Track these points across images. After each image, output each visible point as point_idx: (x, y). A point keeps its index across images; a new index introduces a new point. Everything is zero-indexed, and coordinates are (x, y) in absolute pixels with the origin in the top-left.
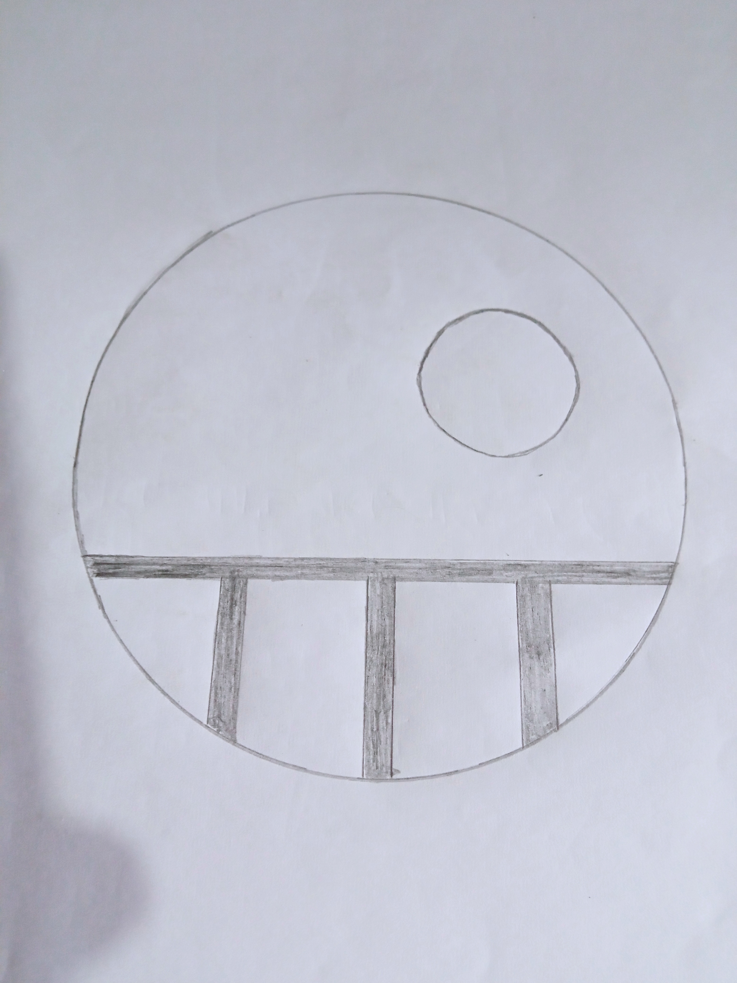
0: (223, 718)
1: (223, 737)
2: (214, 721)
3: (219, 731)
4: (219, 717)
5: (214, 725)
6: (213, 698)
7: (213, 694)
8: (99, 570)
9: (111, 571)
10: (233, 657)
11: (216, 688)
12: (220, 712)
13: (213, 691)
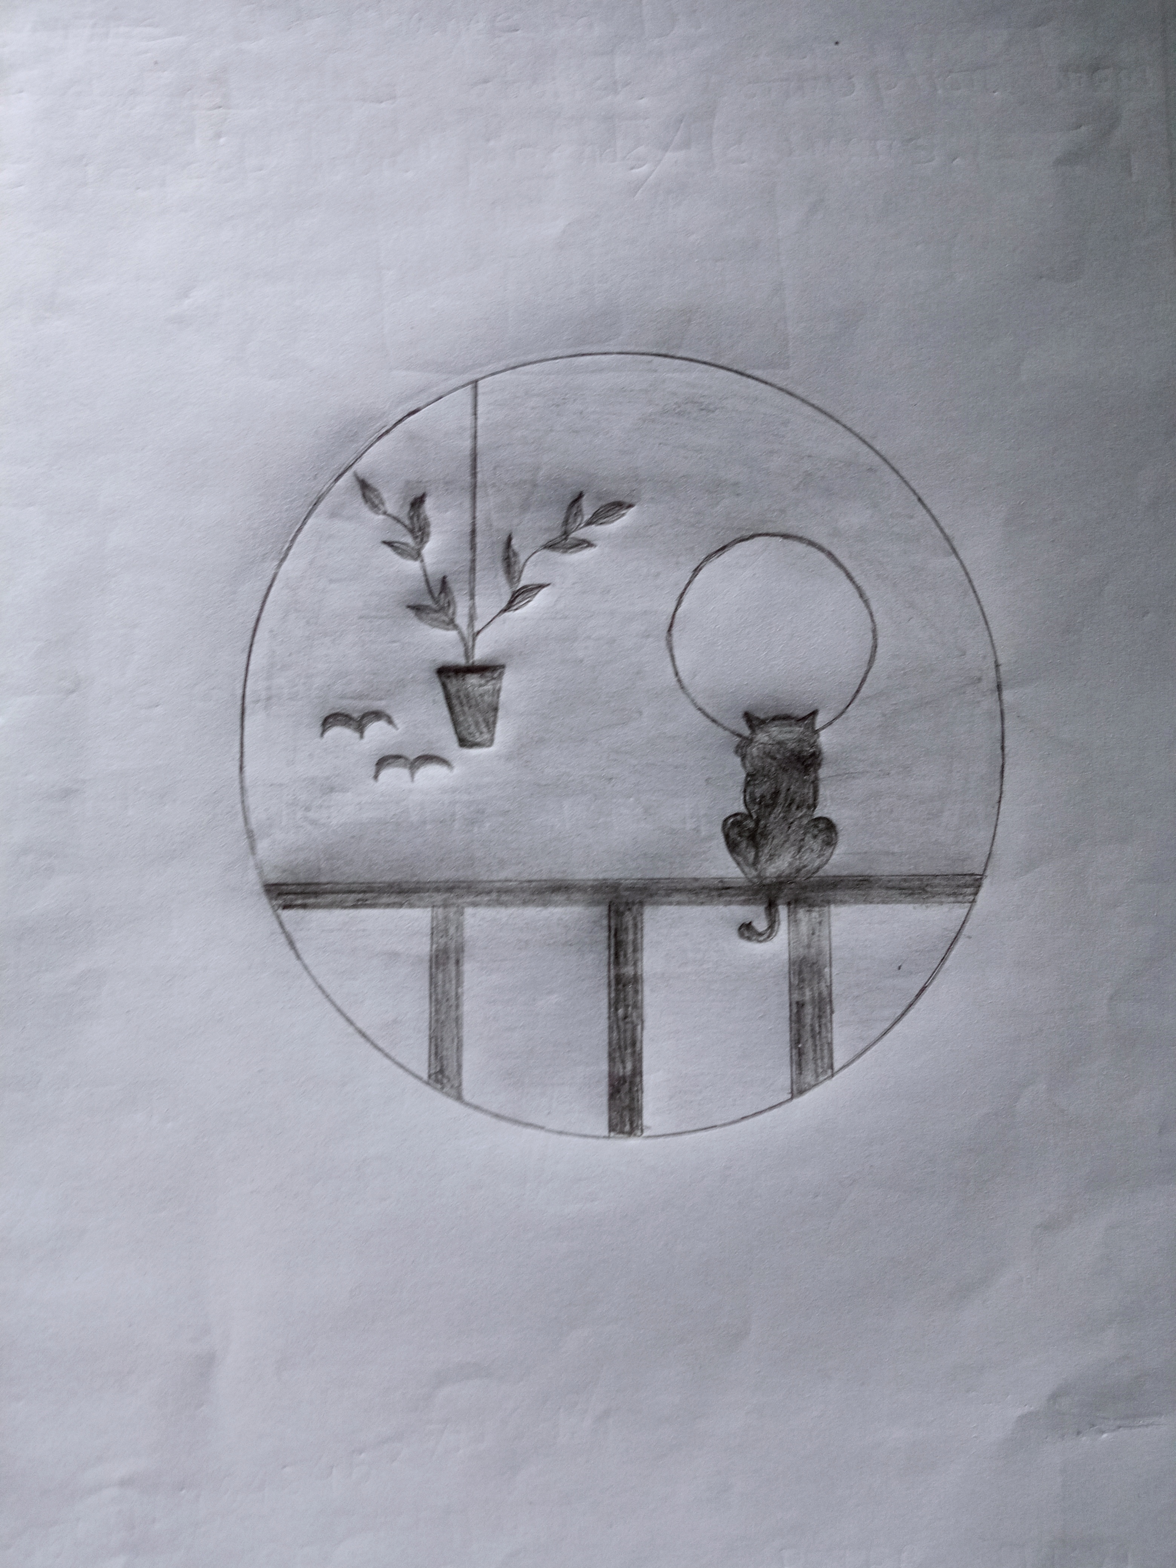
0: (447, 1073)
1: (448, 1095)
2: (436, 1077)
3: (442, 1088)
4: (441, 1071)
5: (437, 1081)
6: (433, 1052)
7: (433, 1047)
8: (285, 900)
9: (299, 902)
10: (453, 1002)
11: (436, 1040)
12: (442, 1066)
13: (433, 1044)
